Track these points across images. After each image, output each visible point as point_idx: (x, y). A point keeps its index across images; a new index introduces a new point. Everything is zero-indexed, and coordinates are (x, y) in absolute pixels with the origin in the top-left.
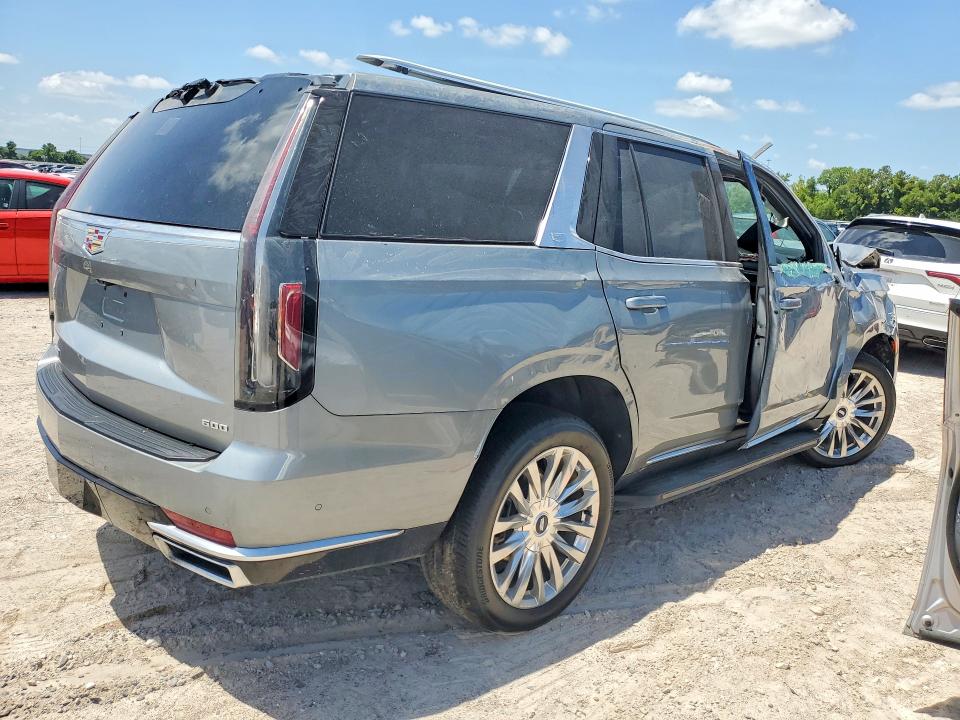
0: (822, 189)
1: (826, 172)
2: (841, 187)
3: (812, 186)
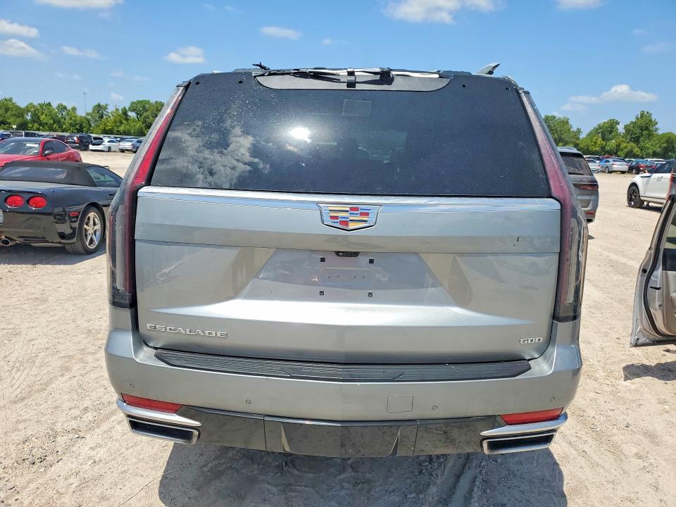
0: (132, 115)
1: (133, 103)
2: (145, 114)
3: (125, 113)
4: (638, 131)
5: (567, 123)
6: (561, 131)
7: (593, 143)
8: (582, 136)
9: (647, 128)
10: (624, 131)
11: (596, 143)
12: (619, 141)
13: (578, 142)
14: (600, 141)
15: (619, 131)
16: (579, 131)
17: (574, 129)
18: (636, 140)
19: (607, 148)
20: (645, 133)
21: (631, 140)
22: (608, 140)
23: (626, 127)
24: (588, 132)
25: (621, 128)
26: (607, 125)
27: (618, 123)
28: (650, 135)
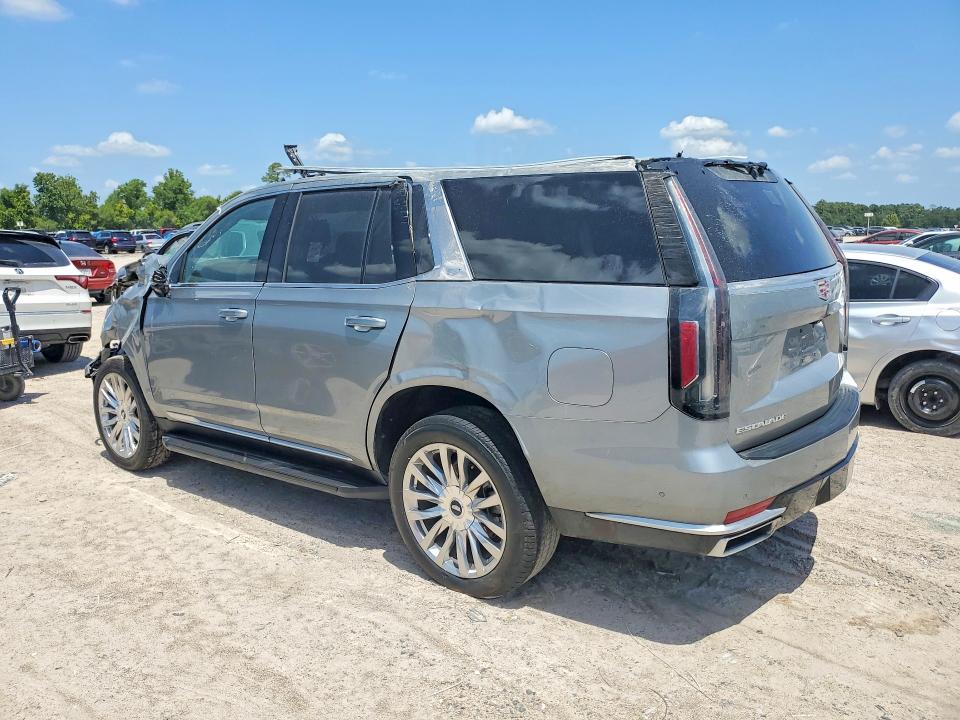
4: (171, 195)
5: (74, 185)
6: (67, 196)
7: (117, 213)
8: (100, 203)
9: (181, 192)
10: (153, 195)
11: (121, 212)
12: (151, 208)
13: (96, 211)
14: (126, 208)
15: (148, 195)
16: (94, 196)
17: (86, 192)
18: (172, 206)
19: (138, 218)
20: (180, 197)
21: (165, 207)
22: (138, 207)
23: (155, 190)
24: (107, 198)
25: (149, 192)
26: (131, 188)
27: (144, 185)
28: (186, 200)
